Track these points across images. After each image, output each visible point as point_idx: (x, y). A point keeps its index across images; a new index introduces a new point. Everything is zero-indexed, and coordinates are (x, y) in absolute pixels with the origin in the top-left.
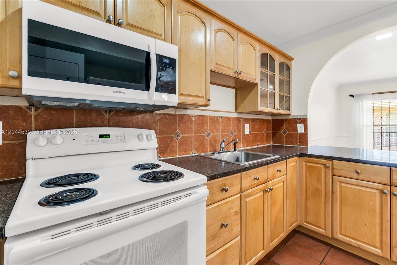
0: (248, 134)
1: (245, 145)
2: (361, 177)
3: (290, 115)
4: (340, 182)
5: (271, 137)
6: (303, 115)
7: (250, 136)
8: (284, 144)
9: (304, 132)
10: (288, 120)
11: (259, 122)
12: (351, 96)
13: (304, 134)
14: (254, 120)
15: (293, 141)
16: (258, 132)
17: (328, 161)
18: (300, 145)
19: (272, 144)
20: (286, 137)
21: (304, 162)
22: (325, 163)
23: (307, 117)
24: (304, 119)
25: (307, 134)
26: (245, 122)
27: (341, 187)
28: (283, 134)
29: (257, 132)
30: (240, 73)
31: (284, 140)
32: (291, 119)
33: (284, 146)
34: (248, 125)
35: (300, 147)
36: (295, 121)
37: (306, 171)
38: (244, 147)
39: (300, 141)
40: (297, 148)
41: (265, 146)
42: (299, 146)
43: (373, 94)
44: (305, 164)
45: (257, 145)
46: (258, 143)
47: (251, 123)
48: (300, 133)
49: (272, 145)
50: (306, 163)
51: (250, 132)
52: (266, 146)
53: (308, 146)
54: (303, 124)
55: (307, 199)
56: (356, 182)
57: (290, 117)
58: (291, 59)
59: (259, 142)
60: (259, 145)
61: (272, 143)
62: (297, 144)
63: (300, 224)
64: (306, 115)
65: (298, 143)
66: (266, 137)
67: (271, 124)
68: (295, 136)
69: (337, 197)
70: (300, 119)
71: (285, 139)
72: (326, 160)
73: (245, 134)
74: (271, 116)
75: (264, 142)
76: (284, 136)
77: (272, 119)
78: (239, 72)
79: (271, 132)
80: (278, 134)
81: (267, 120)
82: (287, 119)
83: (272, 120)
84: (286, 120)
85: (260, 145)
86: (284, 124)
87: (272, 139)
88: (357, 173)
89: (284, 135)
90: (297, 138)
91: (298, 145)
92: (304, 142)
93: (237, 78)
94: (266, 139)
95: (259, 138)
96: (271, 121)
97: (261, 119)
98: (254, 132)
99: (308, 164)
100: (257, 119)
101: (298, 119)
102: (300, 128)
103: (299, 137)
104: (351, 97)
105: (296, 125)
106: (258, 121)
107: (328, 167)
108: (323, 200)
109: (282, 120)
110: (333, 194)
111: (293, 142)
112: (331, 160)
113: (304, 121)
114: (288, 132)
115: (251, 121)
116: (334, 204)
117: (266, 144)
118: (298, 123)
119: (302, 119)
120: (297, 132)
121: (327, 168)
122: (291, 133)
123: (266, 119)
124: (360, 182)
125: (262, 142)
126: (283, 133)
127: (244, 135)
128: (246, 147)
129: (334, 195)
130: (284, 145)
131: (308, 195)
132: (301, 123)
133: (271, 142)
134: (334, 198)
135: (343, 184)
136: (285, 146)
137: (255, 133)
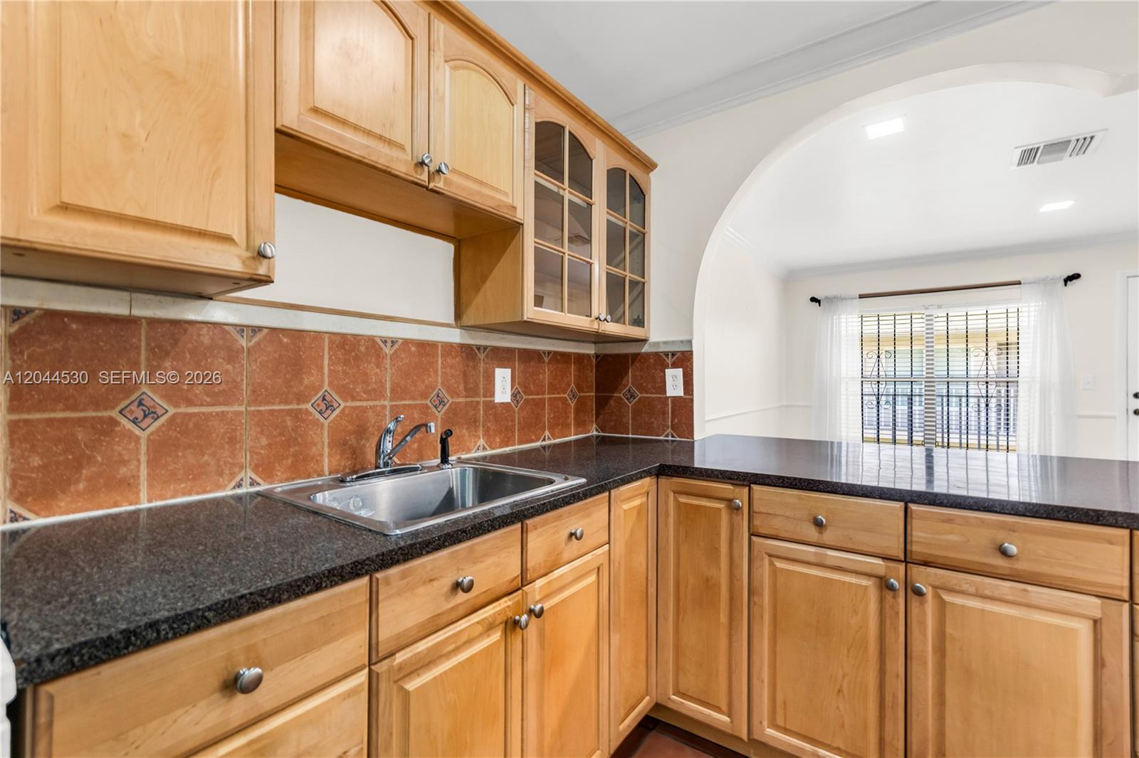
0: (508, 403)
1: (498, 440)
2: (827, 537)
3: (645, 341)
4: (770, 555)
5: (594, 412)
6: (682, 342)
7: (516, 409)
8: (630, 432)
9: (682, 395)
10: (639, 357)
11: (549, 362)
13: (685, 399)
14: (529, 356)
15: (652, 423)
16: (547, 396)
17: (739, 489)
18: (673, 436)
19: (594, 433)
20: (636, 412)
21: (672, 493)
22: (731, 496)
23: (692, 346)
24: (683, 352)
25: (692, 400)
26: (496, 362)
27: (775, 570)
28: (626, 401)
29: (543, 394)
31: (630, 422)
32: (648, 355)
33: (628, 438)
34: (508, 371)
35: (673, 441)
36: (661, 361)
37: (678, 523)
38: (492, 448)
39: (672, 422)
40: (665, 443)
41: (571, 441)
42: (670, 438)
43: (862, 297)
44: (675, 499)
45: (544, 440)
46: (547, 433)
47: (519, 365)
48: (674, 397)
49: (597, 437)
50: (678, 496)
51: (514, 396)
52: (577, 441)
53: (693, 439)
54: (681, 369)
56: (816, 554)
57: (646, 349)
58: (648, 165)
59: (549, 429)
60: (549, 438)
61: (597, 430)
62: (665, 434)
64: (690, 342)
65: (668, 428)
66: (577, 410)
67: (591, 371)
68: (659, 407)
69: (762, 607)
70: (673, 354)
71: (632, 418)
72: (732, 485)
73: (496, 401)
74: (593, 345)
75: (570, 428)
76: (630, 408)
77: (595, 354)
78: (433, 166)
79: (594, 394)
80: (612, 402)
81: (580, 358)
82: (638, 354)
83: (597, 356)
84: (636, 356)
85: (554, 439)
86: (627, 373)
87: (597, 417)
88: (818, 524)
89: (630, 405)
90: (664, 413)
91: (667, 436)
92: (684, 426)
93: (426, 188)
94: (575, 419)
95: (552, 415)
96: (594, 360)
97: (556, 353)
98: (531, 395)
99: (682, 499)
100: (545, 353)
101: (667, 354)
102: (673, 382)
103: (670, 411)
104: (814, 303)
105: (663, 374)
106: (546, 360)
107: (738, 509)
109: (625, 356)
111: (655, 425)
112: (746, 485)
113: (684, 360)
114: (640, 395)
115: (519, 360)
117: (575, 435)
118: (667, 367)
119: (678, 354)
120: (664, 396)
121: (735, 511)
122: (648, 398)
123: (575, 353)
125: (560, 427)
126: (627, 399)
127: (491, 406)
128: (501, 447)
130: (630, 436)
132: (675, 366)
133: (594, 425)
134: (756, 610)
135: (779, 564)
136: (633, 438)
137: (534, 399)
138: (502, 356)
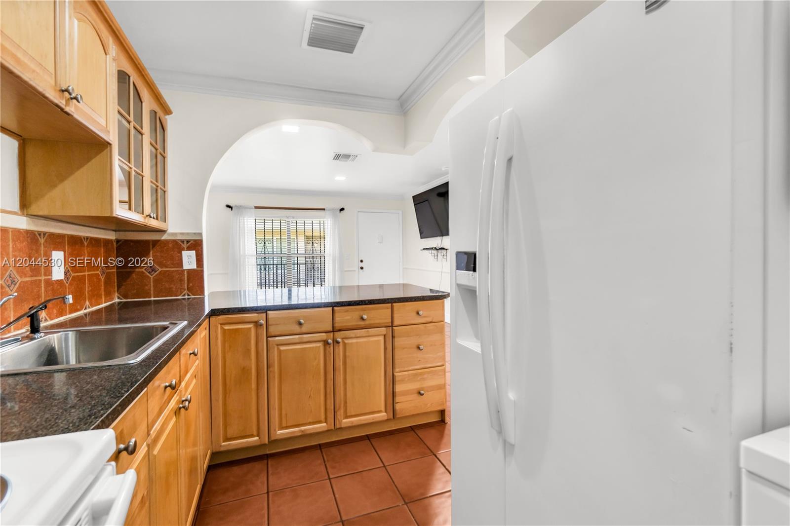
0: (62, 280)
1: (55, 311)
2: (304, 329)
3: (163, 232)
4: (277, 345)
5: (116, 284)
6: (195, 234)
7: (67, 285)
8: (152, 296)
9: (196, 268)
10: (160, 242)
11: (87, 246)
12: (228, 206)
13: (197, 270)
14: (75, 241)
15: (172, 288)
16: (86, 273)
17: (261, 315)
18: (188, 295)
19: (117, 300)
20: (156, 281)
21: (220, 325)
22: (256, 320)
23: (202, 237)
24: (195, 241)
25: (202, 271)
26: (52, 246)
27: (280, 352)
28: (148, 274)
29: (84, 272)
30: (75, 98)
31: (152, 289)
32: (167, 242)
33: (151, 300)
34: (62, 253)
35: (188, 298)
36: (178, 246)
37: (224, 342)
38: (51, 319)
39: (187, 286)
40: (183, 301)
41: (102, 308)
42: (186, 297)
43: (256, 208)
44: (222, 328)
45: (86, 309)
46: (87, 303)
47: (68, 247)
48: (189, 270)
49: (119, 303)
50: (223, 326)
51: (66, 274)
52: (106, 308)
53: (204, 295)
54: (194, 251)
55: (227, 395)
56: (299, 338)
57: (165, 237)
58: (168, 111)
59: (89, 299)
60: (89, 307)
61: (119, 298)
62: (183, 294)
63: (214, 451)
64: (201, 234)
65: (185, 290)
66: (105, 283)
67: (114, 253)
68: (177, 277)
69: (274, 372)
70: (188, 241)
71: (153, 286)
72: (257, 313)
73: (53, 279)
74: (114, 232)
75: (101, 298)
76: (152, 279)
77: (116, 239)
78: (73, 95)
79: (115, 270)
80: (134, 276)
81: (107, 242)
82: (158, 241)
83: (118, 241)
84: (155, 243)
85: (92, 307)
86: (150, 252)
87: (119, 287)
88: (300, 324)
89: (152, 277)
90: (181, 280)
91: (184, 295)
92: (197, 288)
93: (62, 109)
94: (105, 291)
95: (90, 288)
96: (115, 244)
97: (92, 239)
98: (77, 273)
99: (227, 327)
100: (84, 238)
101: (183, 241)
102: (189, 260)
103: (186, 279)
104: (228, 208)
105: (179, 255)
106: (86, 244)
107: (261, 325)
108: (254, 386)
109: (147, 242)
110: (270, 367)
111: (174, 289)
112: (264, 313)
113: (196, 245)
114: (160, 270)
115: (68, 244)
116: (271, 384)
117: (105, 302)
118: (183, 249)
119: (192, 241)
120: (181, 269)
121: (259, 327)
122: (168, 271)
123: (103, 239)
124: (303, 337)
125: (95, 297)
126: (149, 273)
127: (49, 283)
128: (57, 317)
129: (271, 369)
130: (152, 299)
131: (227, 387)
132: (189, 249)
133: (116, 294)
134: (271, 375)
135: (282, 348)
136: (154, 300)
137: (78, 276)
138: (56, 241)
